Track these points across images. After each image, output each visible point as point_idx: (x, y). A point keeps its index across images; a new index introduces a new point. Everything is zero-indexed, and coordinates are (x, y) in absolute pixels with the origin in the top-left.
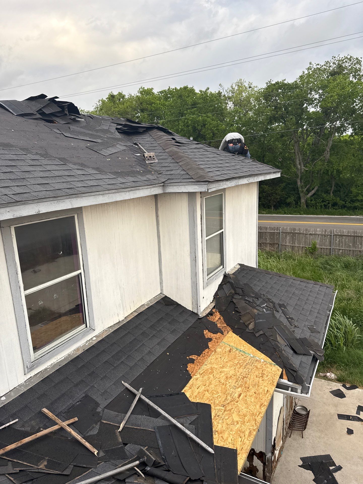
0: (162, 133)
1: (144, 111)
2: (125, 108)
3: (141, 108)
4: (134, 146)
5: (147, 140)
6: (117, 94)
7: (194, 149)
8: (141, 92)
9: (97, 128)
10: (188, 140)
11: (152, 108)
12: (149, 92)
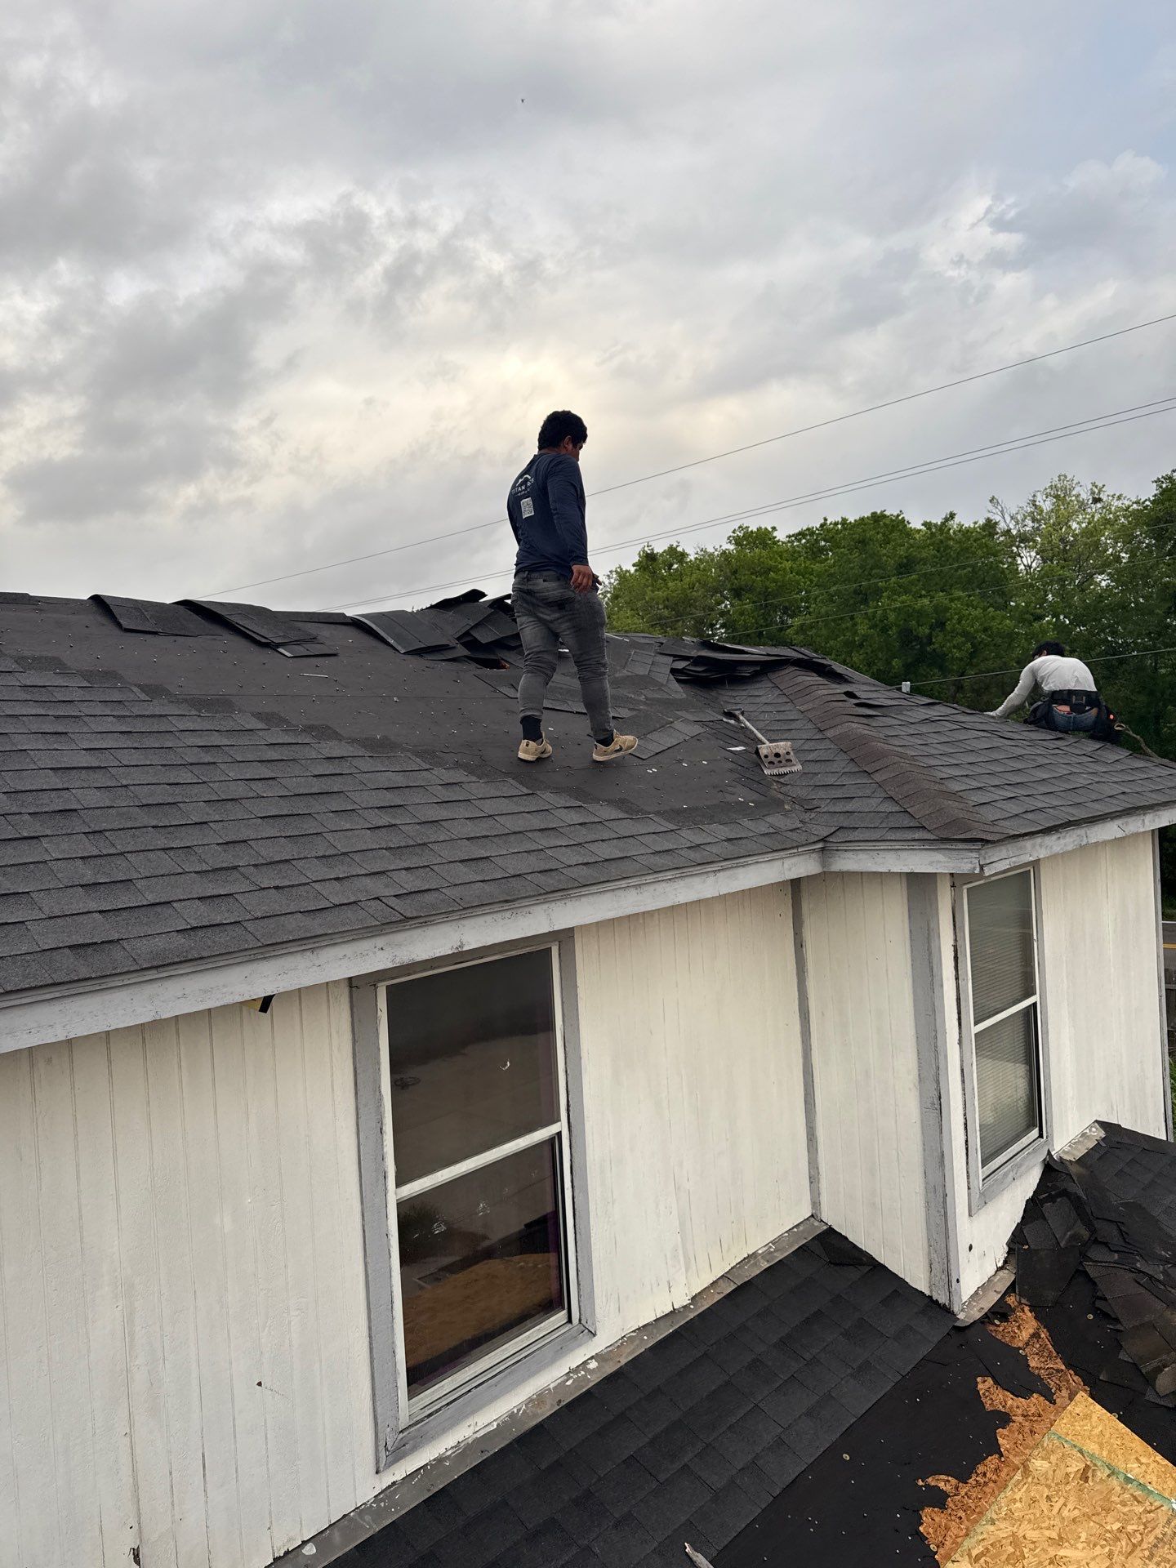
0: (813, 679)
1: (743, 593)
3: (734, 587)
4: (725, 720)
5: (763, 700)
6: (665, 551)
7: (919, 723)
8: (738, 542)
10: (897, 694)
11: (768, 583)
12: (761, 539)
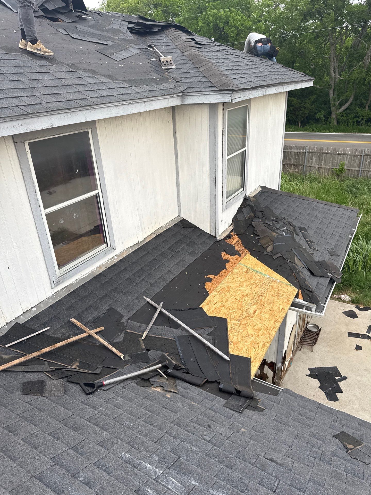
0: (180, 33)
1: (158, 6)
2: (135, 3)
3: (154, 3)
4: (148, 48)
5: (162, 41)
7: (216, 51)
9: (106, 28)
10: (209, 41)
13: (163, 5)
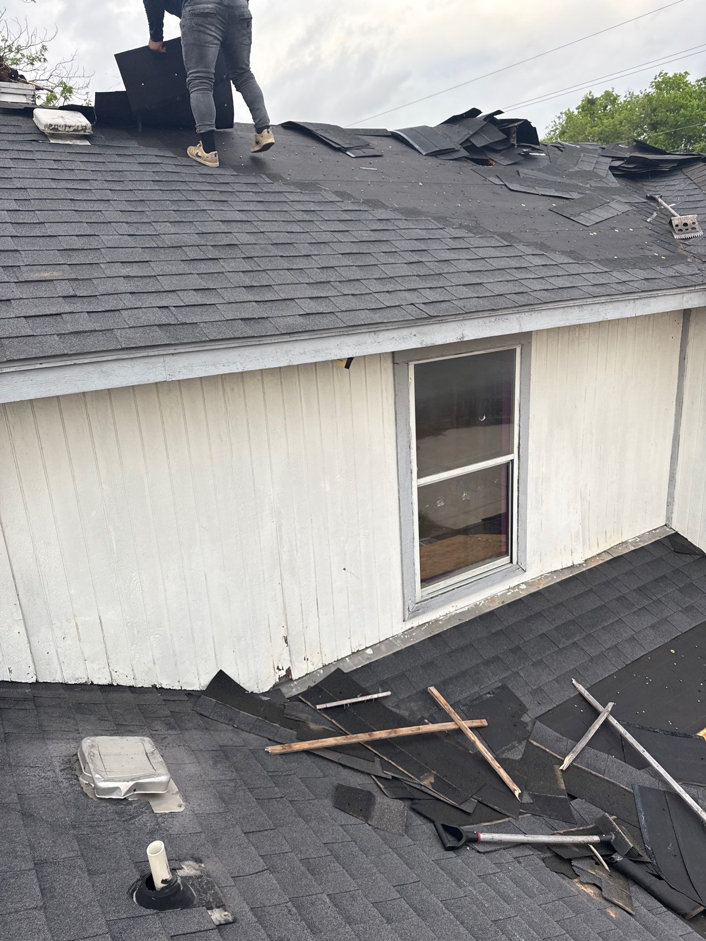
1: (659, 126)
2: (615, 125)
3: (652, 122)
6: (602, 96)
8: (658, 86)
11: (678, 118)
12: (676, 83)
13: (670, 124)
